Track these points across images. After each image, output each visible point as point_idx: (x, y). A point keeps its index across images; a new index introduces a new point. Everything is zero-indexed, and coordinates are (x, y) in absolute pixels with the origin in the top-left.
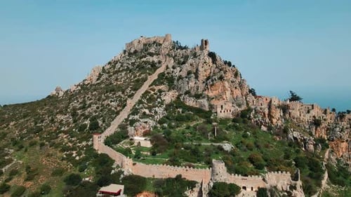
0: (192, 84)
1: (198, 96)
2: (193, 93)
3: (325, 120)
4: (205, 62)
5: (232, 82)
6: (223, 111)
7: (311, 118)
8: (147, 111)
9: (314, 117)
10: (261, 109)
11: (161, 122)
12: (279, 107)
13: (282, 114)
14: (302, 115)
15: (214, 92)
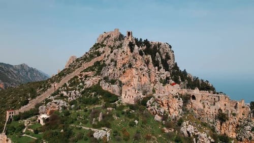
0: (110, 71)
1: (113, 82)
2: (110, 79)
3: (234, 115)
4: (123, 52)
5: (141, 69)
6: (126, 97)
7: (217, 111)
8: (65, 93)
9: (220, 110)
10: (159, 97)
11: (71, 103)
12: (176, 97)
13: (181, 104)
14: (206, 106)
15: (126, 78)
